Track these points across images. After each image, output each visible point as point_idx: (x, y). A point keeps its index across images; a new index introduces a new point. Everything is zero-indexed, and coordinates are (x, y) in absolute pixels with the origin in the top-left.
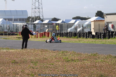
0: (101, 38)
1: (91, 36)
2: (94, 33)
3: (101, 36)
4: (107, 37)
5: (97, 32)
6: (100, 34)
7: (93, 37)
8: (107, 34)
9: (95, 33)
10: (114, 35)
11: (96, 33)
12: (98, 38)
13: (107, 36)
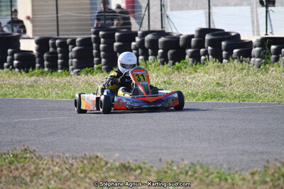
0: (65, 66)
1: (12, 60)
2: (28, 45)
3: (66, 58)
4: (99, 62)
5: (46, 35)
6: (64, 45)
7: (27, 62)
8: (98, 48)
9: (38, 42)
10: (136, 49)
11: (42, 43)
12: (53, 67)
13: (98, 55)
